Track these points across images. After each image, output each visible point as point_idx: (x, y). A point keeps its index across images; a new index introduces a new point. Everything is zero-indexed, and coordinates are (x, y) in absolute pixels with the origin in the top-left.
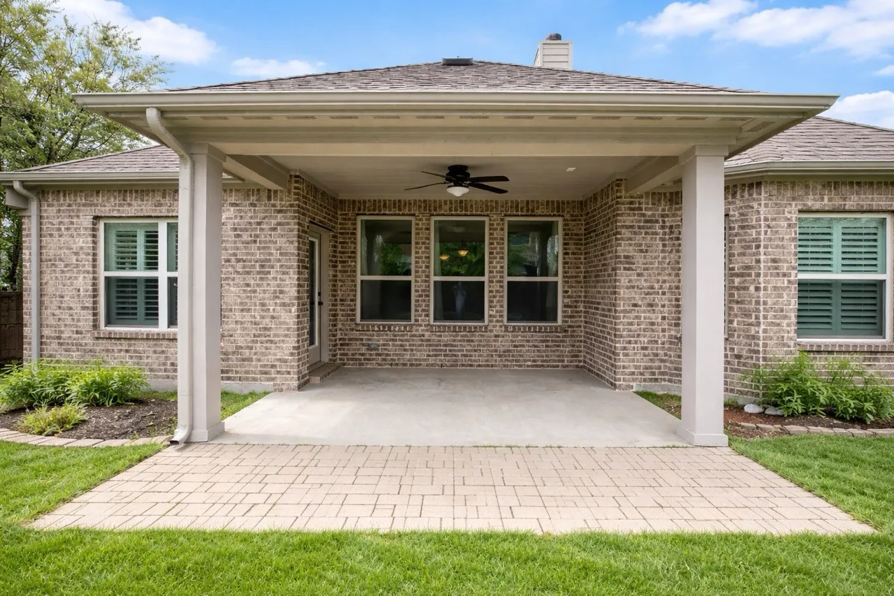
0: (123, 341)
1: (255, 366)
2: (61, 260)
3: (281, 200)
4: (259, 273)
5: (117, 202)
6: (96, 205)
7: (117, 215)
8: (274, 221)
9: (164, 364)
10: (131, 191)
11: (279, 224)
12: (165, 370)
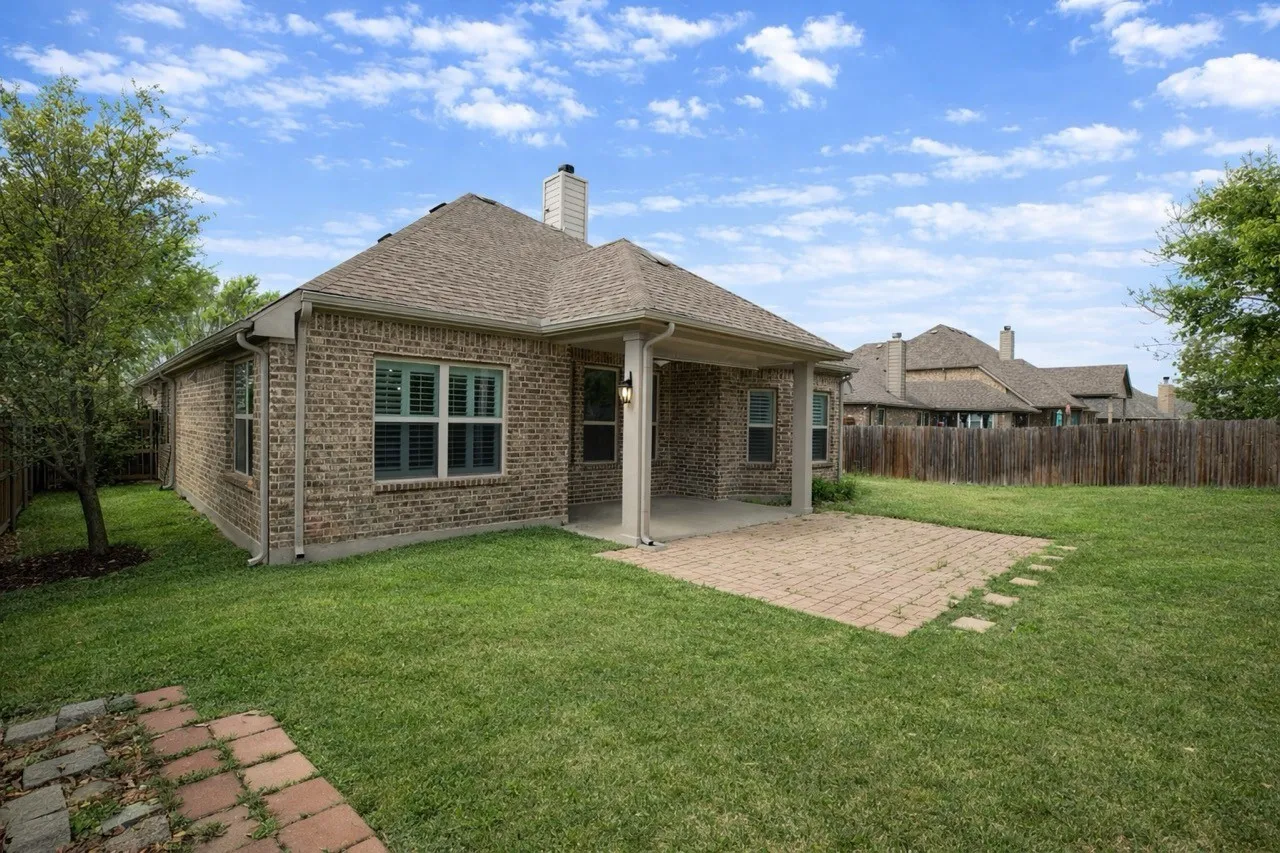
0: (408, 494)
1: (537, 504)
2: (330, 402)
3: (558, 355)
4: (541, 420)
5: (404, 340)
6: (378, 340)
7: (403, 354)
8: (553, 374)
9: (455, 512)
10: (426, 328)
11: (556, 376)
12: (455, 519)
